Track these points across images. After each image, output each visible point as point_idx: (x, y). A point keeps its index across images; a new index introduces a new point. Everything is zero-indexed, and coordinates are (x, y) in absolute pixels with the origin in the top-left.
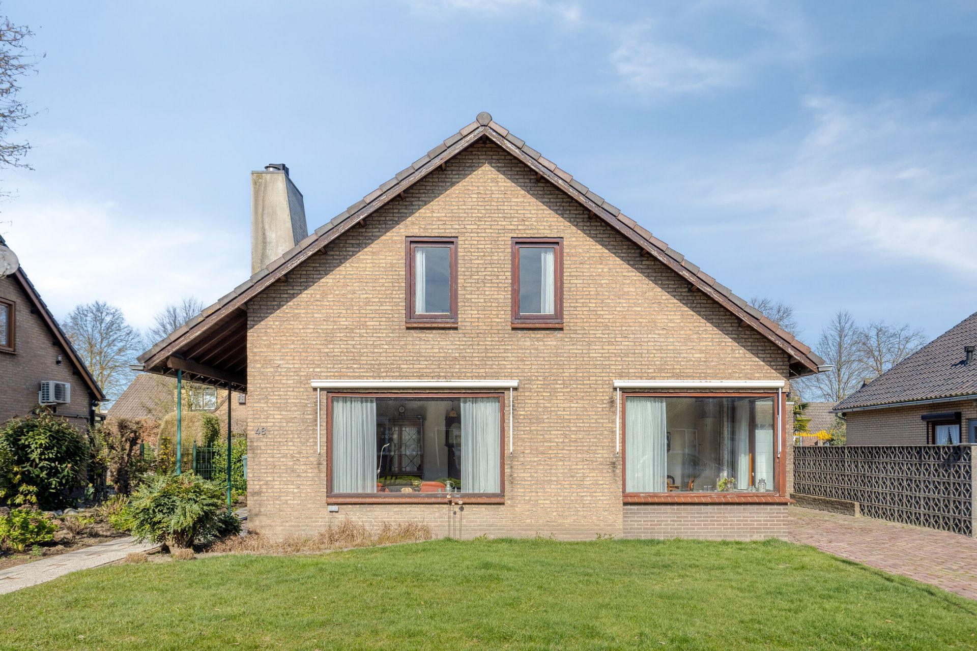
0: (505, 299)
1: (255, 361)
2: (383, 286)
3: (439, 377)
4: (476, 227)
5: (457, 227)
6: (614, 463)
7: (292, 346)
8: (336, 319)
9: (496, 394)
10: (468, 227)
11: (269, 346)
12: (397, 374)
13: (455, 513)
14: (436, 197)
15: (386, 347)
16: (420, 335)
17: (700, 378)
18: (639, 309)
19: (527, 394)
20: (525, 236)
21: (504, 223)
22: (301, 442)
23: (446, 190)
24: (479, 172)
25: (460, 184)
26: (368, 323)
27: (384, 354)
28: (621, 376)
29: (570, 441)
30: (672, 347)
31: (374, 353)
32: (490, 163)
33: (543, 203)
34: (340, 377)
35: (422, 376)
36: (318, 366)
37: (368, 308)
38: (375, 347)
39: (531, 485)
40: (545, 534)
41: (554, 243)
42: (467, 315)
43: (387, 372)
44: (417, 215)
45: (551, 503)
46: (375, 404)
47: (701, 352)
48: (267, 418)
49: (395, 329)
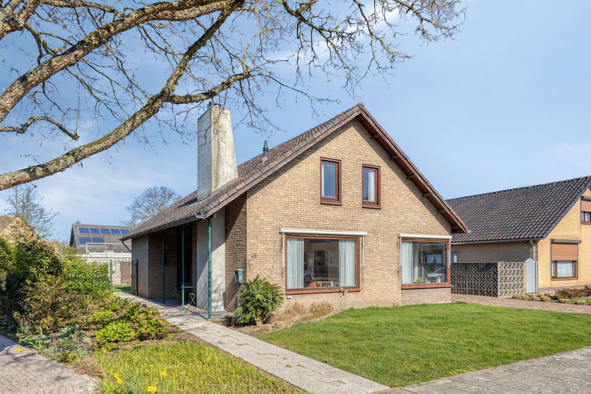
0: (360, 193)
1: (251, 216)
2: (311, 181)
3: (334, 229)
4: (348, 156)
5: (341, 155)
6: (398, 271)
7: (269, 209)
8: (290, 196)
9: (355, 239)
10: (345, 156)
11: (258, 208)
12: (317, 227)
13: (341, 297)
14: (333, 139)
15: (312, 212)
16: (326, 208)
17: (426, 234)
18: (406, 202)
19: (368, 239)
20: (367, 163)
21: (359, 156)
22: (273, 262)
23: (337, 136)
24: (350, 130)
25: (342, 134)
26: (304, 200)
27: (311, 216)
28: (404, 232)
29: (384, 261)
30: (417, 220)
31: (306, 215)
32: (354, 127)
33: (374, 149)
34: (292, 227)
35: (327, 228)
36: (281, 221)
37: (304, 191)
38: (308, 212)
39: (369, 282)
40: (375, 305)
41: (377, 169)
42: (345, 199)
43: (312, 225)
44: (325, 147)
45: (377, 290)
46: (303, 242)
47: (426, 222)
48: (257, 248)
49: (316, 204)
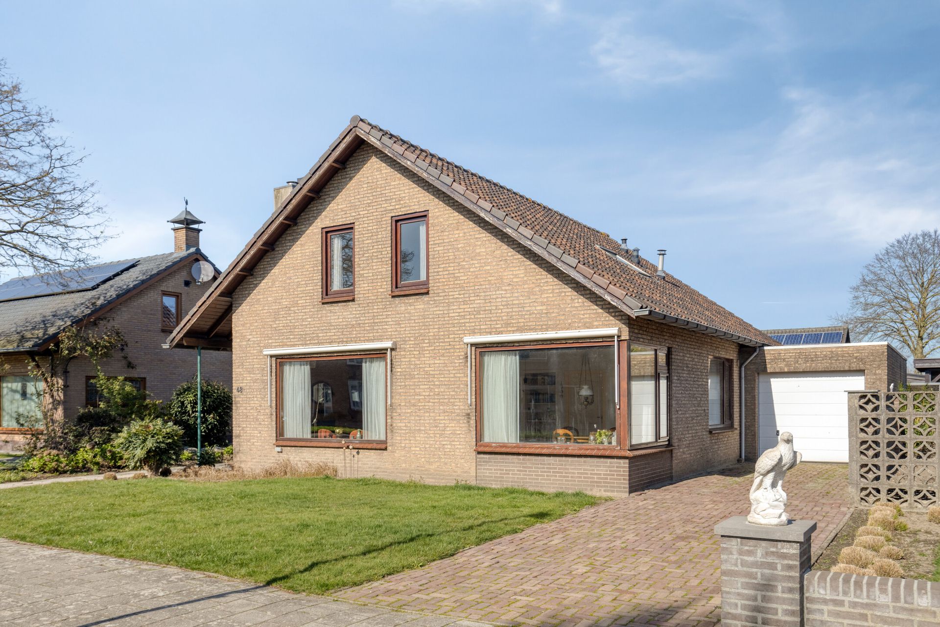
0: (387, 271)
1: (236, 337)
2: (307, 271)
3: (343, 342)
4: (366, 212)
5: (354, 214)
6: (468, 414)
7: (256, 324)
8: (280, 301)
9: (380, 354)
10: (361, 213)
11: (243, 325)
12: (316, 341)
13: (354, 456)
14: (340, 192)
15: (310, 320)
16: (330, 308)
17: (541, 330)
18: (489, 268)
19: (402, 353)
20: (400, 213)
21: (386, 205)
22: (261, 398)
23: (347, 184)
24: (368, 164)
25: (356, 178)
26: (299, 302)
27: (308, 326)
28: (473, 332)
29: (435, 395)
30: (516, 302)
31: (302, 325)
32: (376, 155)
33: (413, 182)
34: (283, 346)
35: (332, 342)
36: (270, 338)
37: (299, 289)
38: (303, 320)
39: (406, 434)
40: (416, 478)
41: (422, 216)
42: (361, 288)
43: (310, 340)
44: (328, 209)
45: (420, 450)
46: (309, 366)
47: (543, 304)
48: (243, 380)
49: (315, 305)
